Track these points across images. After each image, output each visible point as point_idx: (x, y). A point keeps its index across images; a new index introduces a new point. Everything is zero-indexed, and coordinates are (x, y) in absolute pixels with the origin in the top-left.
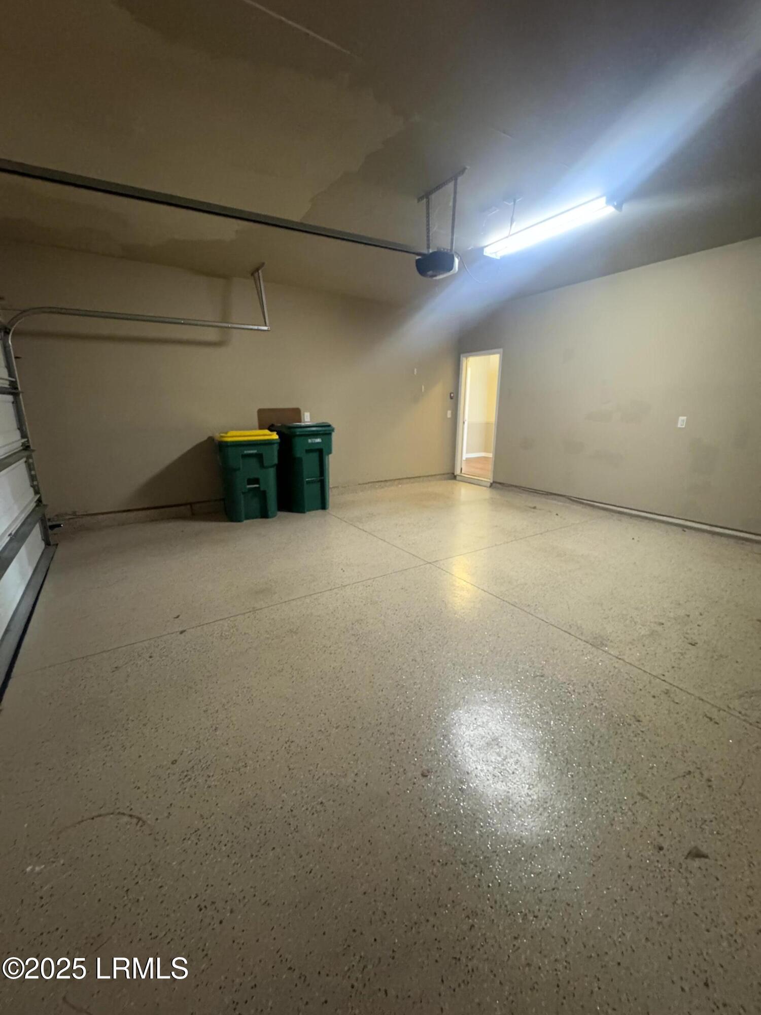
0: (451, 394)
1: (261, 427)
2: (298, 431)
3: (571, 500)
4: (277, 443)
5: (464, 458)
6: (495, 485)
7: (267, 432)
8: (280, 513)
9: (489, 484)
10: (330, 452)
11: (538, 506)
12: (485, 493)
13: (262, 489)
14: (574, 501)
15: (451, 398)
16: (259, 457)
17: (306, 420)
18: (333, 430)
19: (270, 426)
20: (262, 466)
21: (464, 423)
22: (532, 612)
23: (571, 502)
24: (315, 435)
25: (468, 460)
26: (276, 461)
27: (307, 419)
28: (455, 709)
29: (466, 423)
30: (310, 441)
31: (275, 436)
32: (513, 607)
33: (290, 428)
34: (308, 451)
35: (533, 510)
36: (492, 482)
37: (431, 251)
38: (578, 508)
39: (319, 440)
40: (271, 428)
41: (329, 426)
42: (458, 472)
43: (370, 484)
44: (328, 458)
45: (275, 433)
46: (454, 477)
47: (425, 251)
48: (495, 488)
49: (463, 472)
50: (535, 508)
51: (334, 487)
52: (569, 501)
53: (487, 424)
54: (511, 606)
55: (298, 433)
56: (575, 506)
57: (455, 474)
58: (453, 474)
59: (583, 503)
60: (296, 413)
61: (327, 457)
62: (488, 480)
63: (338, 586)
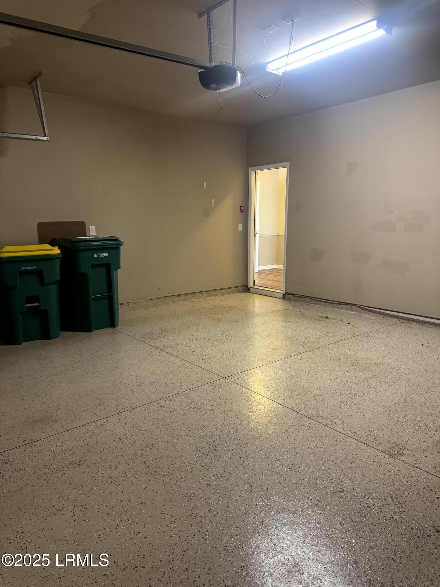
0: (241, 207)
1: (41, 242)
2: (82, 246)
3: (361, 308)
4: (59, 258)
5: (257, 271)
6: (287, 296)
7: (48, 246)
8: (63, 334)
9: (281, 296)
10: (118, 267)
11: (330, 316)
12: (279, 305)
13: (43, 308)
14: (364, 309)
15: (242, 211)
16: (39, 274)
17: (91, 234)
18: (121, 244)
19: (52, 240)
20: (42, 282)
21: (255, 236)
22: (329, 425)
23: (362, 311)
24: (102, 249)
25: (260, 272)
26: (58, 278)
27: (93, 232)
28: (253, 536)
29: (257, 236)
30: (95, 255)
31: (56, 251)
32: (310, 420)
33: (73, 242)
34: (93, 266)
35: (325, 320)
36: (284, 293)
37: (213, 64)
38: (369, 316)
39: (105, 255)
40: (52, 243)
41: (117, 240)
42: (251, 284)
43: (162, 299)
44: (117, 274)
45: (56, 248)
46: (246, 289)
47: (208, 65)
48: (287, 299)
49: (256, 284)
50: (327, 318)
51: (123, 304)
52: (359, 309)
53: (278, 236)
54: (307, 419)
55: (82, 248)
56: (365, 315)
57: (248, 287)
58: (247, 286)
59: (373, 312)
60: (81, 227)
61: (115, 272)
62: (281, 292)
63: (126, 409)
